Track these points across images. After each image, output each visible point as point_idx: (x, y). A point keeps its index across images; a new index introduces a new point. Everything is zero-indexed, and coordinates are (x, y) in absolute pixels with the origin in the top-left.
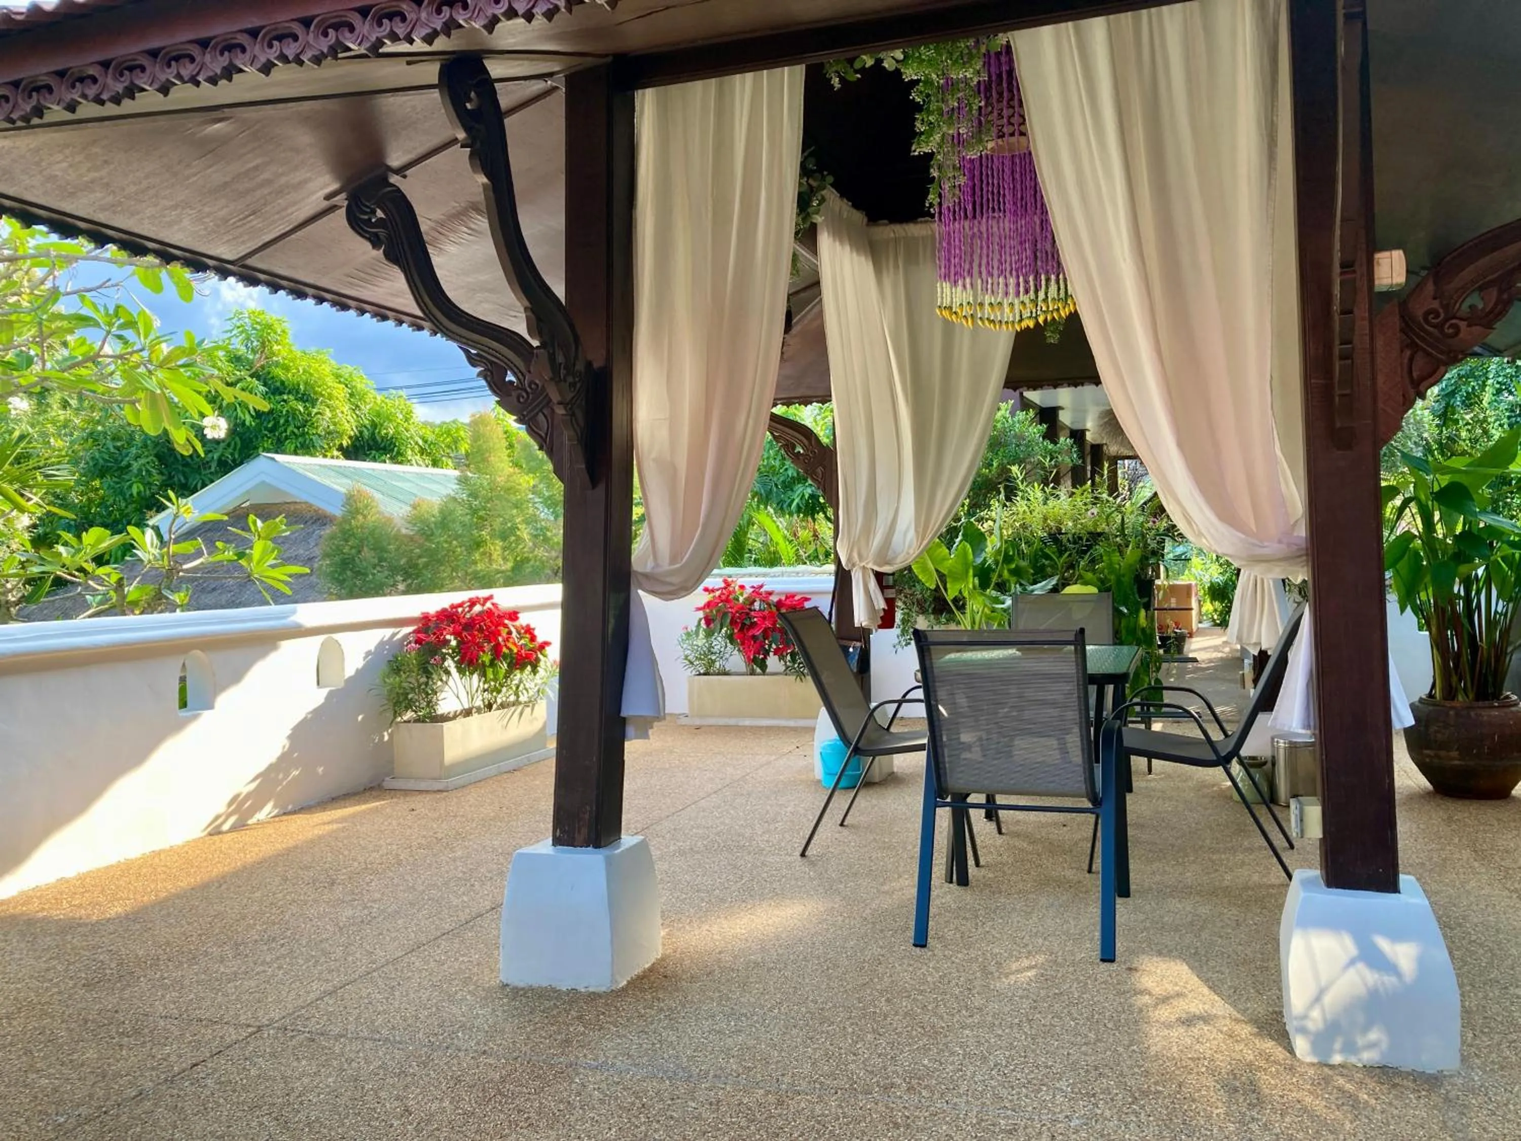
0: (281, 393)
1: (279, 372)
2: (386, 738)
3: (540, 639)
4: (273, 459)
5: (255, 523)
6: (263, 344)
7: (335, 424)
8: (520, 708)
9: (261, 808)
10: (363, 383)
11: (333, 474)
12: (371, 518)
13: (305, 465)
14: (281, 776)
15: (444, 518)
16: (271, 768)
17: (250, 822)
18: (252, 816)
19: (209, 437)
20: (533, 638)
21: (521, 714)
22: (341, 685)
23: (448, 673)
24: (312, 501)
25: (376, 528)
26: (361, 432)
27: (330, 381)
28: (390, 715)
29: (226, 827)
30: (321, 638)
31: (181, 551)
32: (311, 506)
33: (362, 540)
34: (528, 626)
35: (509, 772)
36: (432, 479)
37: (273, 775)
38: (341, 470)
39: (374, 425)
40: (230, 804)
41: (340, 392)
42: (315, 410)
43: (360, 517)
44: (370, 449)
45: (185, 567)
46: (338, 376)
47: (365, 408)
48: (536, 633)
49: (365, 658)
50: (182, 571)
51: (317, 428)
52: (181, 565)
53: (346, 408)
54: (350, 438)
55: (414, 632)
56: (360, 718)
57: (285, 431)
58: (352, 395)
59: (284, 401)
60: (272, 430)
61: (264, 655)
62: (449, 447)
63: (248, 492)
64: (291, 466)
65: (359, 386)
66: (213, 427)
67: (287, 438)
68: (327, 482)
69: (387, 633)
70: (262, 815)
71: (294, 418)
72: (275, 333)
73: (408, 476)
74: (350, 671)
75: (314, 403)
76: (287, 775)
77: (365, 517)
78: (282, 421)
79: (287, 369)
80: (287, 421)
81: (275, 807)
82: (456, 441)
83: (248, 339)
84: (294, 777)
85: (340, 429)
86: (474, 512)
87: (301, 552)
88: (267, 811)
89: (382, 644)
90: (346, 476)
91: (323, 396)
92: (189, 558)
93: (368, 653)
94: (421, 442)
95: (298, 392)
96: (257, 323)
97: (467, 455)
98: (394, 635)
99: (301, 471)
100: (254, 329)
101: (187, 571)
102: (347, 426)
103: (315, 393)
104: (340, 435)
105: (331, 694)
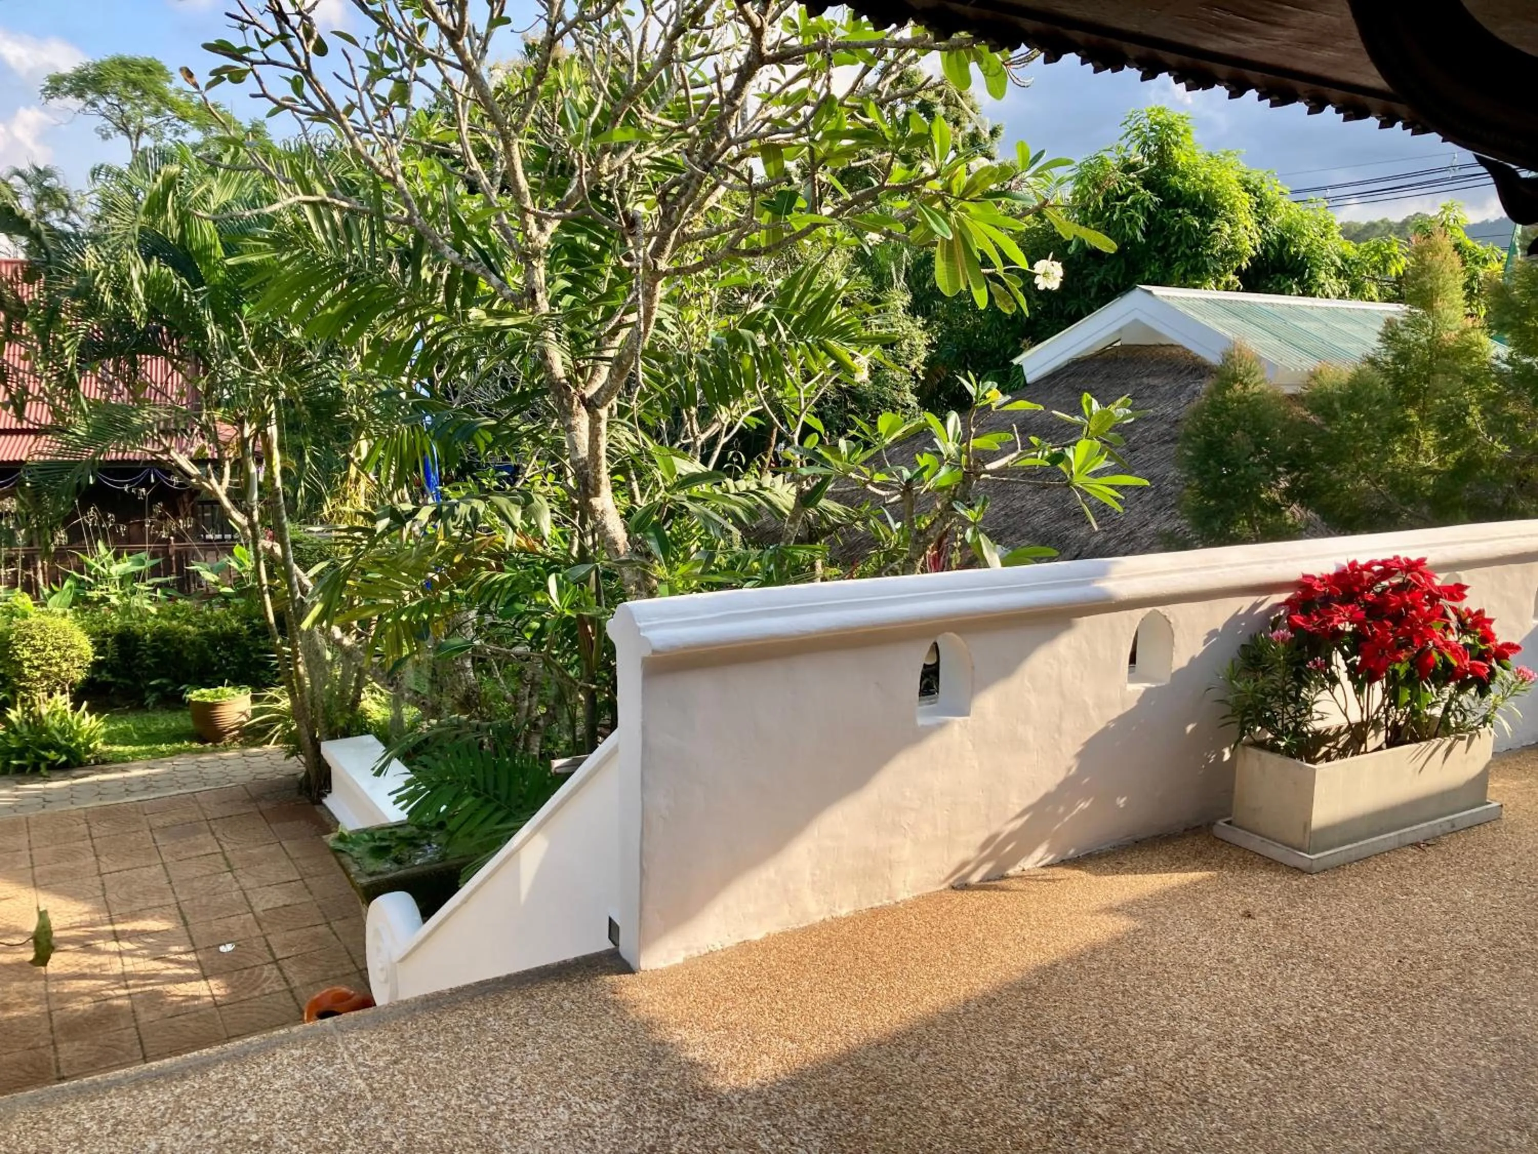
0: (1177, 206)
1: (1175, 180)
2: (1227, 756)
3: (1501, 638)
4: (1149, 292)
5: (1089, 404)
6: (1161, 148)
7: (1234, 242)
8: (1448, 741)
9: (1029, 852)
10: (1273, 190)
11: (1220, 310)
12: (1253, 389)
13: (1188, 299)
14: (1061, 810)
15: (1356, 394)
16: (1047, 799)
17: (1011, 872)
18: (1014, 863)
19: (1041, 287)
20: (1487, 637)
21: (1449, 749)
22: (1166, 680)
23: (1334, 680)
24: (1188, 345)
25: (1258, 402)
26: (1266, 252)
27: (1236, 190)
28: (1235, 727)
29: (975, 879)
30: (1139, 614)
31: (985, 447)
32: (1189, 351)
33: (1236, 418)
34: (1480, 612)
35: (1416, 845)
36: (1348, 317)
37: (1049, 809)
38: (1232, 306)
39: (1283, 241)
40: (984, 846)
41: (1245, 201)
42: (1212, 226)
43: (1238, 387)
44: (1275, 271)
45: (989, 467)
46: (1245, 183)
47: (1275, 221)
48: (1494, 628)
49: (1206, 642)
50: (986, 472)
51: (1212, 247)
52: (983, 465)
53: (1251, 223)
54: (1251, 259)
55: (1288, 602)
56: (1190, 728)
57: (1176, 251)
58: (1259, 205)
59: (1179, 215)
60: (1161, 250)
61: (1052, 636)
62: (1375, 267)
63: (1120, 330)
64: (1170, 302)
65: (1269, 194)
66: (1045, 275)
67: (1177, 259)
68: (1209, 322)
69: (1246, 602)
70: (1029, 863)
71: (1187, 237)
72: (1176, 133)
73: (1315, 313)
74: (1180, 661)
75: (1212, 217)
76: (1070, 808)
77: (1246, 386)
78: (1173, 240)
79: (1184, 176)
80: (1179, 240)
81: (1049, 851)
82: (1386, 260)
83: (1145, 143)
84: (1082, 811)
85: (1240, 248)
86: (1399, 381)
87: (1169, 410)
88: (1039, 855)
89: (1236, 618)
90: (1236, 315)
91: (1224, 208)
92: (993, 456)
93: (1213, 634)
94: (1339, 262)
95: (1195, 205)
96: (1158, 123)
97: (1399, 279)
98: (1256, 606)
99: (1181, 309)
100: (1152, 130)
101: (991, 472)
102: (1248, 245)
103: (1215, 204)
104: (1238, 255)
105: (1148, 690)
